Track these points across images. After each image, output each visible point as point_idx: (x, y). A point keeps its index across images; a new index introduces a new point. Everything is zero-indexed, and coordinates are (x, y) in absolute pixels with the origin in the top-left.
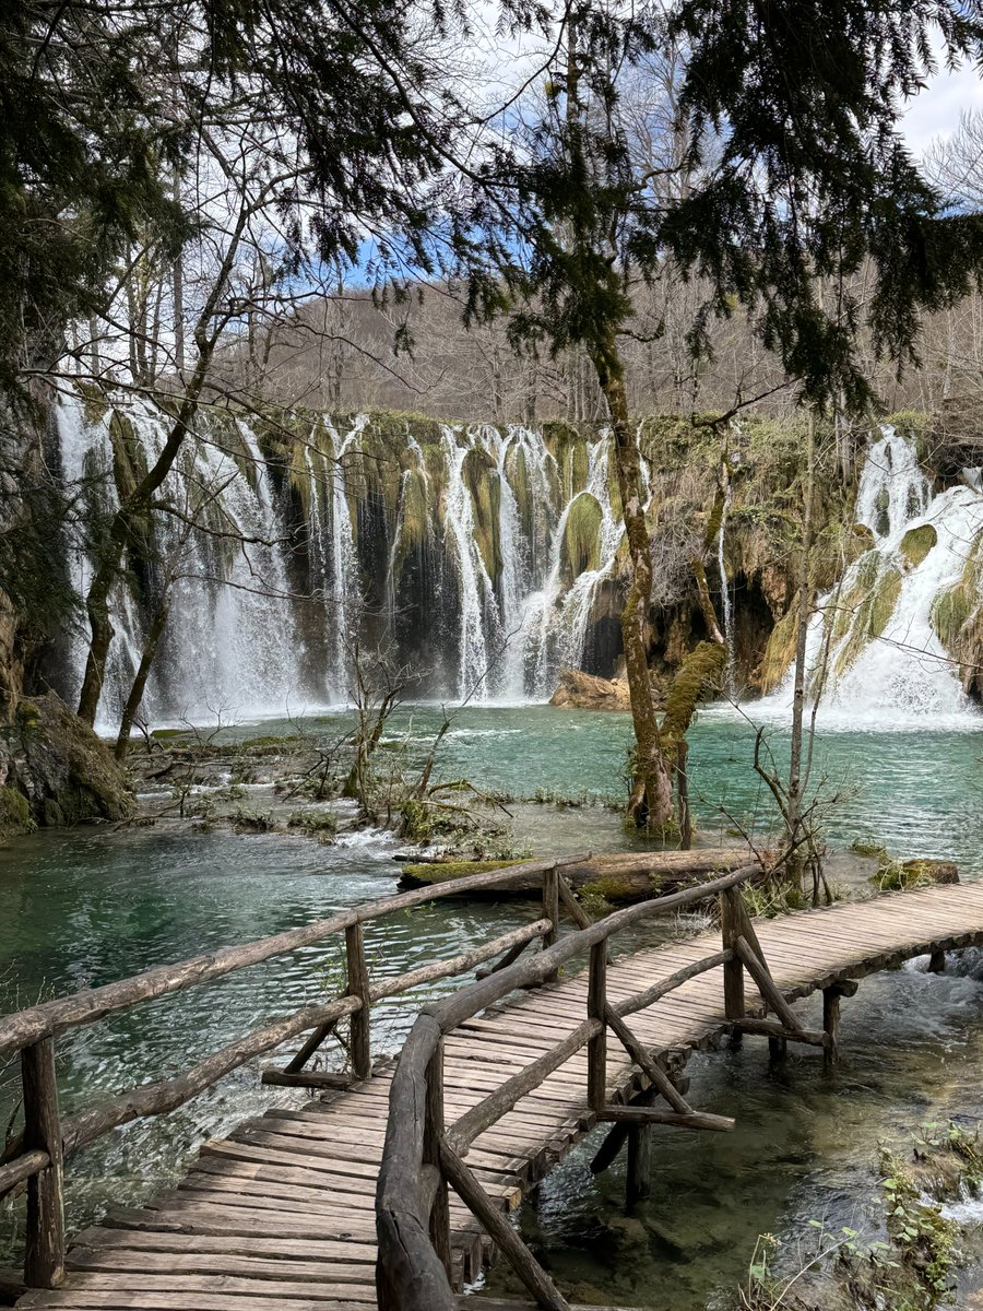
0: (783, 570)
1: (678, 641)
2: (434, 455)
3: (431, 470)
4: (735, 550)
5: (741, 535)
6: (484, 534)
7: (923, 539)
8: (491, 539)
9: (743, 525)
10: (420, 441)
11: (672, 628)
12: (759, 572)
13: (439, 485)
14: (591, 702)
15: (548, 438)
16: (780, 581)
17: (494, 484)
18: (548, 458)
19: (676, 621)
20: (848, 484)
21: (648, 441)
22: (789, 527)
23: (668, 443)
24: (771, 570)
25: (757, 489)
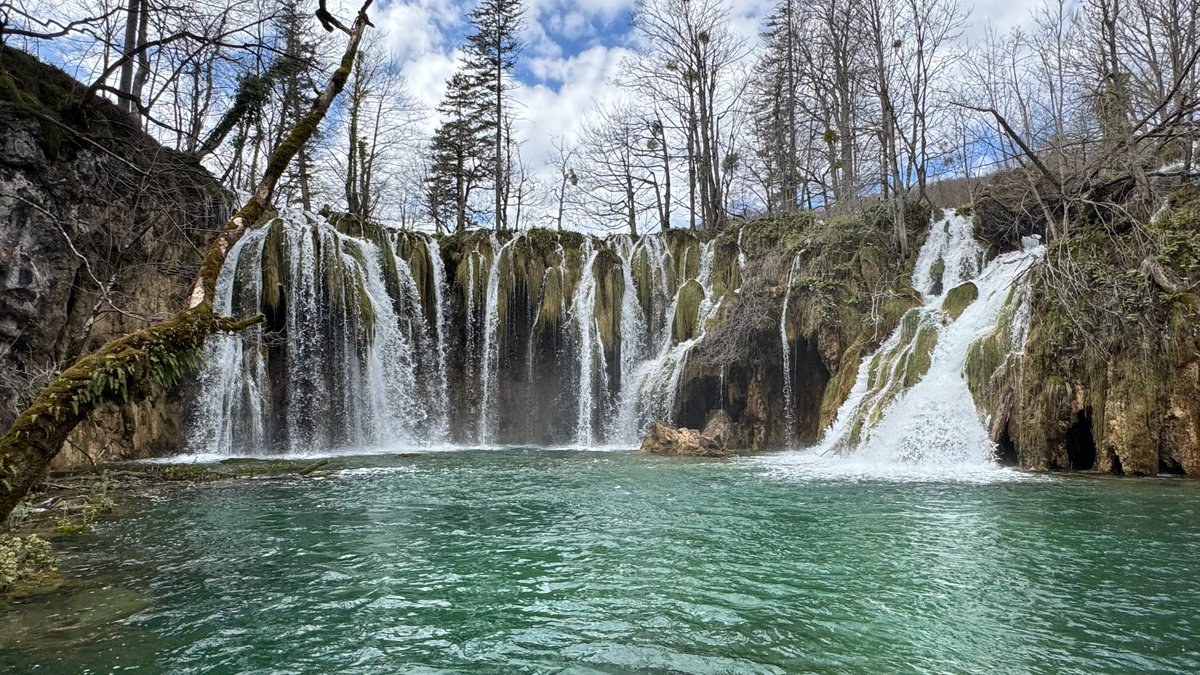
0: (836, 331)
1: (755, 398)
2: (572, 256)
3: (569, 267)
4: (796, 318)
5: (801, 303)
6: (606, 314)
7: (965, 295)
8: (611, 317)
9: (803, 294)
10: (565, 248)
11: (750, 387)
12: (815, 334)
13: (576, 278)
14: (662, 448)
15: (670, 242)
16: (831, 341)
17: (618, 276)
18: (668, 258)
19: (754, 379)
20: (907, 257)
21: (747, 238)
22: (845, 293)
23: (761, 238)
24: (824, 332)
25: (820, 264)
